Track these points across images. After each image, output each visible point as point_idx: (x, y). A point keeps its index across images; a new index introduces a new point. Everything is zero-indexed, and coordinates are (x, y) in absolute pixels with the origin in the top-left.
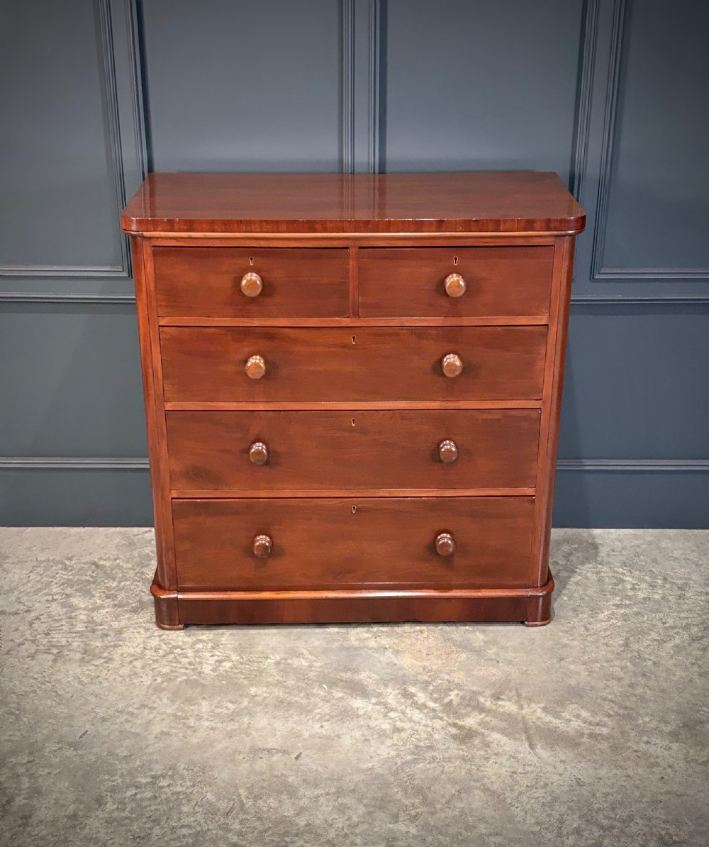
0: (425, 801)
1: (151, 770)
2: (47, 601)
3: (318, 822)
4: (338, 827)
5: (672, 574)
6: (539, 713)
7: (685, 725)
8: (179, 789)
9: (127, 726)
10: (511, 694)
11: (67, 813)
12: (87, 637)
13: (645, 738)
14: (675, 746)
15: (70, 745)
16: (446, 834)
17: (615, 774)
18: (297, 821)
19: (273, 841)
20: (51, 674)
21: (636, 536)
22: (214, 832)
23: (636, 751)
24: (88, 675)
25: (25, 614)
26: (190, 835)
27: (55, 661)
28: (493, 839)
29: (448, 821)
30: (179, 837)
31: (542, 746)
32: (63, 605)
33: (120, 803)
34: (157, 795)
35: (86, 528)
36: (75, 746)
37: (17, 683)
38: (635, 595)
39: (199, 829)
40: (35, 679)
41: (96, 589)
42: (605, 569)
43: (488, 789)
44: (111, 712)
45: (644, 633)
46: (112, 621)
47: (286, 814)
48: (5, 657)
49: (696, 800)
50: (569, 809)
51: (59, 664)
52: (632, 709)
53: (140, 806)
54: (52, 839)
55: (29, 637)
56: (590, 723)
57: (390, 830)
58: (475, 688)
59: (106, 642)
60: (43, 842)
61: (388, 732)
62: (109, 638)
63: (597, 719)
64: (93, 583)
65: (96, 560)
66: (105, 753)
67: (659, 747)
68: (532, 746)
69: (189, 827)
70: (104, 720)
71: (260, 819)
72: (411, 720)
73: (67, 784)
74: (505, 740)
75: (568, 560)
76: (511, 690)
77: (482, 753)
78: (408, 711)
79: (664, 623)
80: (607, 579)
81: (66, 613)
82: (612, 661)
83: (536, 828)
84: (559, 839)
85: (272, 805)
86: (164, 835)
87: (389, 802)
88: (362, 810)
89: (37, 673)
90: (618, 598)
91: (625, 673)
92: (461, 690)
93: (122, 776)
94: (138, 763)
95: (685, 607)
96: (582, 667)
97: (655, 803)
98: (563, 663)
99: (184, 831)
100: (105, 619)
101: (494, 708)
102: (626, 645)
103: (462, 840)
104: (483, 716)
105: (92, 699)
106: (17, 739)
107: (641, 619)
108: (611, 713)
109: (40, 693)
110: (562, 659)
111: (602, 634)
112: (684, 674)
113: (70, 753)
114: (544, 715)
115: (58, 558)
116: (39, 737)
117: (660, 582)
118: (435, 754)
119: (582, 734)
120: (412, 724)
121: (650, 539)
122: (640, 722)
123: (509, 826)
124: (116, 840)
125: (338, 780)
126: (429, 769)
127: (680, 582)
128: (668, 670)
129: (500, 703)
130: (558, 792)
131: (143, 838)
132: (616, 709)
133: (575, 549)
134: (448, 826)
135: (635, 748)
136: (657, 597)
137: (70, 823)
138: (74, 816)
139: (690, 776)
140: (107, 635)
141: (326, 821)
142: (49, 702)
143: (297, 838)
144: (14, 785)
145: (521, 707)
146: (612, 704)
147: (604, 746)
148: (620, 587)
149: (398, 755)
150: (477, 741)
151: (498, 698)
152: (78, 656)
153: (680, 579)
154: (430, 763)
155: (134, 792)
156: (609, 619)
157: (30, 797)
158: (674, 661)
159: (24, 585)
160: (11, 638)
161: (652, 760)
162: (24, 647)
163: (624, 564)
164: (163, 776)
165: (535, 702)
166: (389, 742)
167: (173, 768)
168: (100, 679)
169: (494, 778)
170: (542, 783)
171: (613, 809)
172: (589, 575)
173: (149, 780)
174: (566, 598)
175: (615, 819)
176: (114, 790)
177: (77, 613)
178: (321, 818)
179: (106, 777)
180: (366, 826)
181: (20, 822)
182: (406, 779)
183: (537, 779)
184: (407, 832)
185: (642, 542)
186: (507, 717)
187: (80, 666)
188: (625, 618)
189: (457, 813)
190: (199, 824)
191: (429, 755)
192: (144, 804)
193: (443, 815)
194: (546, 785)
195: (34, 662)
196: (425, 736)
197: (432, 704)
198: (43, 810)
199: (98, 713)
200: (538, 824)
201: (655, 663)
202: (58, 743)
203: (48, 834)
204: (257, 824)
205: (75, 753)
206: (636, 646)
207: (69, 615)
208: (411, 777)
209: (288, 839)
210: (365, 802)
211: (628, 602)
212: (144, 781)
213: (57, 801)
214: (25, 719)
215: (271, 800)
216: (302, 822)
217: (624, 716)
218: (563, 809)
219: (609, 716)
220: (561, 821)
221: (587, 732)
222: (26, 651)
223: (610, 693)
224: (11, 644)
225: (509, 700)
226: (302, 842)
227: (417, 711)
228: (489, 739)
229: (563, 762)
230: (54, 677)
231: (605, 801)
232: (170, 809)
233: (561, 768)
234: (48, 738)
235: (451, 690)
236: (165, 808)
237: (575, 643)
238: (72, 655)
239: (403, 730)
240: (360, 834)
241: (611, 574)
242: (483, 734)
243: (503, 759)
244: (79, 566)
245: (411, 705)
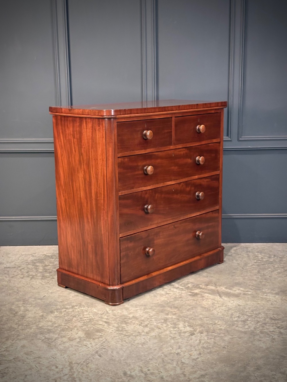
0: (179, 310)
1: (72, 304)
2: (27, 264)
3: (137, 316)
4: (145, 317)
5: (277, 254)
6: (223, 289)
7: (281, 291)
8: (83, 309)
9: (61, 294)
10: (212, 285)
11: (39, 315)
12: (43, 273)
13: (265, 294)
14: (277, 296)
15: (39, 299)
16: (187, 318)
17: (253, 303)
18: (129, 315)
19: (120, 320)
20: (30, 282)
21: (263, 245)
22: (97, 319)
23: (261, 298)
24: (45, 282)
25: (18, 268)
26: (87, 320)
27: (31, 279)
28: (205, 319)
29: (188, 315)
30: (83, 320)
31: (225, 297)
32: (33, 265)
33: (60, 312)
34: (74, 310)
35: (40, 246)
36: (41, 299)
37: (17, 285)
38: (262, 260)
39: (91, 318)
40: (24, 283)
41: (46, 261)
42: (250, 253)
43: (203, 307)
44: (55, 291)
45: (266, 269)
46: (53, 269)
47: (125, 314)
48: (12, 278)
49: (285, 309)
50: (235, 311)
51: (33, 280)
52: (260, 287)
53: (68, 313)
54: (34, 321)
55: (20, 273)
56: (244, 291)
57: (165, 317)
58: (198, 283)
59: (51, 274)
60: (31, 322)
61: (164, 294)
62: (52, 273)
63: (247, 290)
64: (45, 260)
65: (45, 254)
66: (53, 301)
67: (271, 297)
68: (220, 297)
69: (87, 317)
70: (52, 293)
71: (114, 315)
72: (173, 291)
73: (38, 308)
74: (210, 295)
75: (236, 251)
76: (213, 283)
77: (201, 298)
78: (172, 289)
79: (274, 267)
80: (251, 256)
81: (34, 267)
82: (253, 276)
83: (222, 316)
84: (231, 319)
85: (119, 312)
86: (77, 320)
87: (164, 311)
88: (154, 313)
89: (24, 282)
90: (256, 261)
91: (258, 279)
92: (193, 284)
93: (60, 306)
94: (66, 303)
95: (283, 263)
96: (241, 278)
97: (269, 310)
98: (233, 277)
99: (85, 319)
100: (50, 268)
101: (206, 288)
102: (259, 272)
103: (193, 319)
104: (201, 290)
105: (47, 288)
106: (18, 298)
107: (264, 266)
108: (252, 288)
109: (26, 287)
110: (232, 276)
111: (249, 269)
112: (281, 279)
113: (39, 301)
114: (225, 289)
115: (30, 253)
116: (27, 297)
117: (272, 256)
118: (183, 299)
119: (240, 294)
120: (174, 292)
121: (269, 246)
122: (264, 290)
123: (211, 316)
124: (59, 321)
125: (145, 306)
126: (180, 303)
127: (280, 256)
128: (275, 278)
129: (208, 287)
130: (231, 307)
131: (69, 320)
132: (254, 287)
133: (239, 249)
134: (188, 316)
135: (261, 297)
136: (271, 260)
137: (41, 317)
138: (42, 316)
139: (283, 303)
140: (51, 272)
141: (141, 316)
142: (30, 289)
143: (129, 320)
144: (18, 309)
145: (217, 288)
146: (252, 286)
147: (249, 296)
148: (257, 258)
149: (168, 300)
150: (199, 296)
151: (208, 286)
152: (40, 278)
153: (281, 255)
154: (181, 301)
155: (65, 310)
156: (252, 266)
157: (25, 312)
158: (277, 276)
159: (17, 260)
160: (13, 273)
161: (268, 300)
162: (18, 276)
163: (258, 252)
164: (77, 306)
165: (222, 286)
166: (165, 297)
167: (80, 304)
168: (50, 283)
169: (206, 305)
170: (224, 305)
171: (252, 311)
172: (244, 255)
173: (71, 307)
174: (234, 261)
175: (253, 314)
176: (57, 309)
177: (39, 267)
178: (138, 315)
179: (54, 306)
180: (156, 316)
181: (21, 317)
182: (171, 305)
183: (223, 304)
184: (172, 318)
185: (266, 246)
186: (212, 290)
187: (41, 280)
188: (258, 265)
189: (191, 313)
190: (91, 317)
191: (181, 299)
192: (69, 312)
193: (186, 313)
194: (226, 306)
195: (23, 279)
196: (179, 295)
197: (181, 287)
198: (30, 315)
199: (49, 291)
200: (223, 315)
201: (270, 276)
202: (34, 298)
203: (33, 320)
204: (114, 317)
205: (41, 301)
206: (263, 272)
207: (35, 267)
208: (174, 305)
209: (126, 320)
210: (155, 311)
211: (259, 262)
212: (69, 307)
213: (35, 313)
214: (21, 293)
215: (119, 311)
216: (131, 316)
217: (257, 289)
218: (233, 311)
219: (251, 289)
220: (232, 314)
221: (242, 293)
222: (20, 277)
223: (252, 284)
224: (13, 275)
225: (212, 286)
226: (131, 321)
227: (175, 289)
228: (204, 295)
229: (233, 300)
230: (31, 283)
231: (250, 310)
232: (79, 314)
233: (232, 302)
234: (30, 297)
235: (189, 284)
236: (77, 313)
237: (238, 272)
238: (38, 277)
239: (170, 293)
240: (154, 318)
241: (253, 255)
242: (201, 294)
243: (210, 300)
244: (38, 255)
245: (173, 287)
